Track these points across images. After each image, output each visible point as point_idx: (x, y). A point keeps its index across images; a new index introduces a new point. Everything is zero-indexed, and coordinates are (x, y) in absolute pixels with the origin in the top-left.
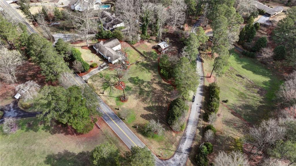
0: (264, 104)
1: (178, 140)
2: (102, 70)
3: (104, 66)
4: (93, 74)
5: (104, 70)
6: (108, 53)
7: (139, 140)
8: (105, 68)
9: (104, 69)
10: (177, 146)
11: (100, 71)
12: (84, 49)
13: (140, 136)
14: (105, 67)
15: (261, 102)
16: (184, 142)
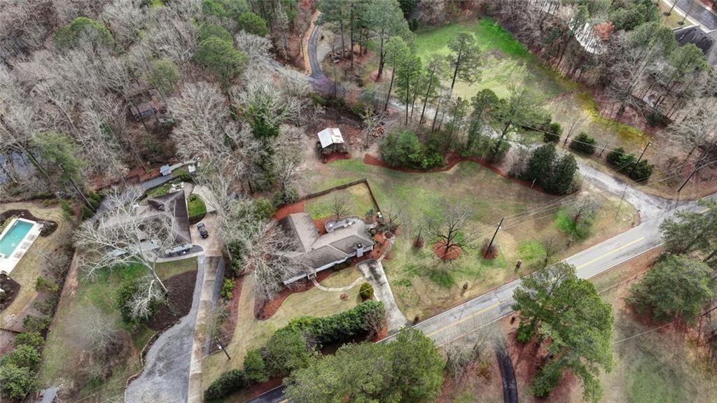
0: (525, 63)
1: (598, 190)
2: (384, 278)
3: (372, 270)
4: (394, 303)
5: (386, 273)
6: (343, 246)
7: (598, 245)
8: (379, 269)
9: (383, 271)
10: (612, 194)
11: (387, 284)
12: (277, 314)
13: (587, 242)
14: (377, 270)
15: (521, 65)
16: (603, 183)
